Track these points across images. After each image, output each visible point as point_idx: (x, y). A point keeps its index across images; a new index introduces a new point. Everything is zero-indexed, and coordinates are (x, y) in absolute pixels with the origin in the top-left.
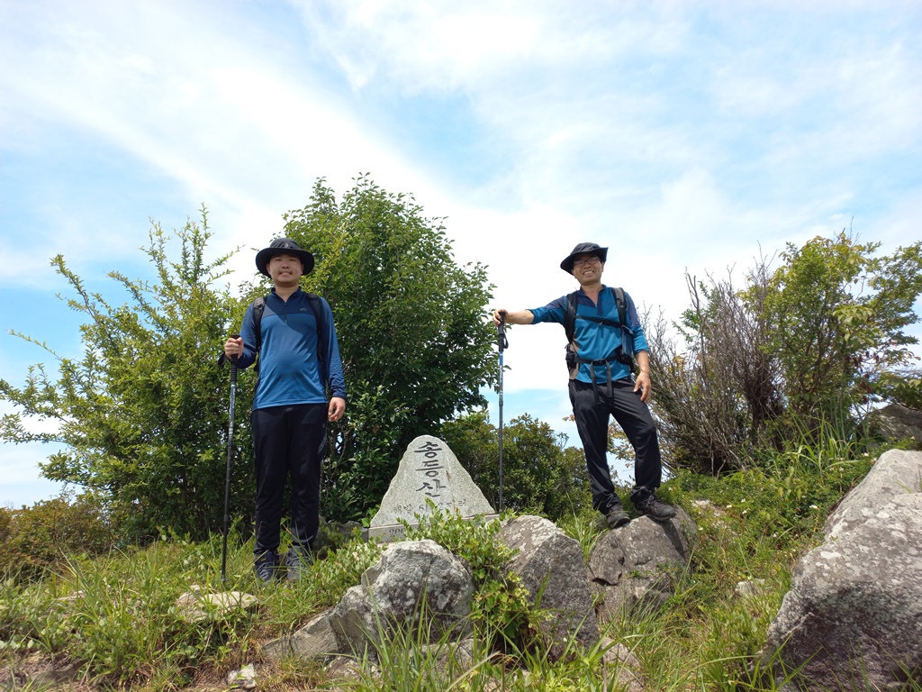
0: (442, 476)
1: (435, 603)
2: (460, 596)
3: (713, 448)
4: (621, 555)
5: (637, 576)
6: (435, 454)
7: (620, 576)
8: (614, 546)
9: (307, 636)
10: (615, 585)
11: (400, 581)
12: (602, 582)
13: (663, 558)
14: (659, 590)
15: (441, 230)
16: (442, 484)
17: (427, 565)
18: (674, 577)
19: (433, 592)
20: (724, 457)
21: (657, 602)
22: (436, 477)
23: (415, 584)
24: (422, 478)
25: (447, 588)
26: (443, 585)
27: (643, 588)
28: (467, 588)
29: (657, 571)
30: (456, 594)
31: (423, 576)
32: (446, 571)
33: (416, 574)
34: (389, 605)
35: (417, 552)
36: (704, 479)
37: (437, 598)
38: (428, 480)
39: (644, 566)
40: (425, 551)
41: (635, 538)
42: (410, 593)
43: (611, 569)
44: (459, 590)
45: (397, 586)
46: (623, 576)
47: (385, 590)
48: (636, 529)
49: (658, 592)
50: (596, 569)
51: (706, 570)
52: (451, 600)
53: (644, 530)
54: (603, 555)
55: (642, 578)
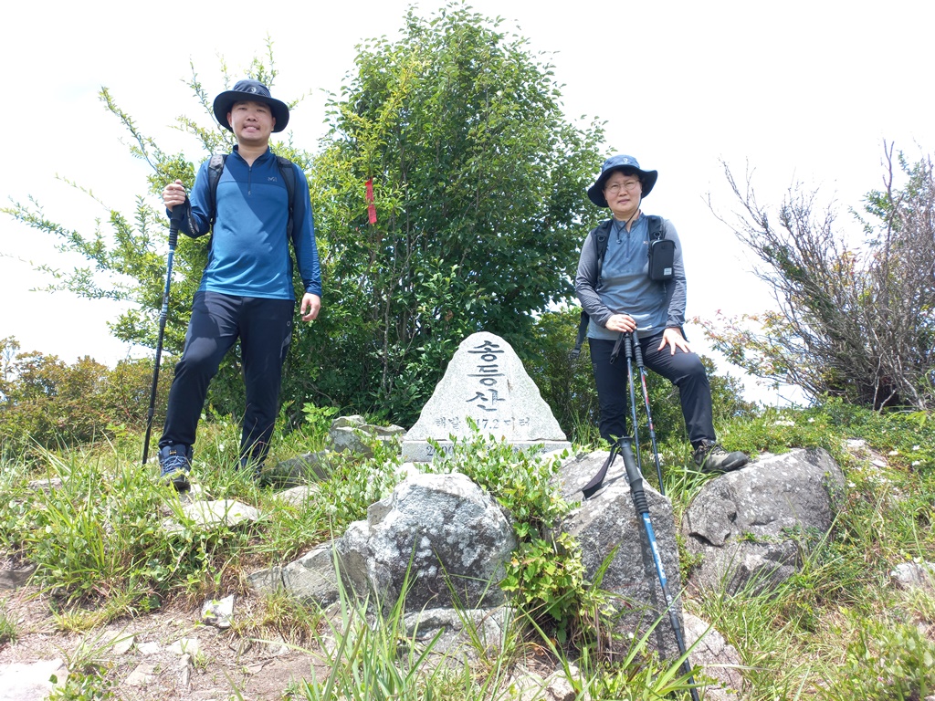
0: (500, 386)
1: (460, 558)
2: (493, 553)
3: (881, 372)
4: (733, 510)
5: (751, 540)
6: (495, 357)
7: (727, 536)
8: (724, 496)
9: (303, 570)
10: (719, 546)
11: (413, 525)
12: (703, 540)
13: (791, 520)
14: (781, 562)
15: (549, 69)
16: (499, 397)
17: (452, 509)
18: (804, 547)
19: (457, 543)
20: (894, 387)
21: (774, 577)
22: (493, 387)
23: (433, 531)
24: (475, 385)
25: (476, 541)
26: (471, 537)
27: (758, 557)
28: (504, 545)
29: (781, 537)
30: (489, 549)
31: (445, 523)
32: (477, 519)
33: (435, 520)
34: (396, 554)
35: (438, 492)
36: (861, 412)
37: (461, 552)
38: (483, 389)
39: (762, 528)
40: (449, 491)
41: (756, 489)
42: (425, 542)
43: (716, 525)
44: (493, 545)
45: (408, 531)
46: (732, 537)
47: (392, 534)
48: (759, 477)
49: (778, 564)
50: (696, 521)
51: (852, 539)
52: (481, 556)
53: (769, 480)
54: (708, 505)
55: (758, 544)
